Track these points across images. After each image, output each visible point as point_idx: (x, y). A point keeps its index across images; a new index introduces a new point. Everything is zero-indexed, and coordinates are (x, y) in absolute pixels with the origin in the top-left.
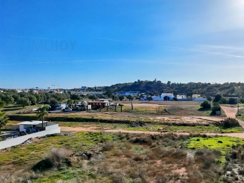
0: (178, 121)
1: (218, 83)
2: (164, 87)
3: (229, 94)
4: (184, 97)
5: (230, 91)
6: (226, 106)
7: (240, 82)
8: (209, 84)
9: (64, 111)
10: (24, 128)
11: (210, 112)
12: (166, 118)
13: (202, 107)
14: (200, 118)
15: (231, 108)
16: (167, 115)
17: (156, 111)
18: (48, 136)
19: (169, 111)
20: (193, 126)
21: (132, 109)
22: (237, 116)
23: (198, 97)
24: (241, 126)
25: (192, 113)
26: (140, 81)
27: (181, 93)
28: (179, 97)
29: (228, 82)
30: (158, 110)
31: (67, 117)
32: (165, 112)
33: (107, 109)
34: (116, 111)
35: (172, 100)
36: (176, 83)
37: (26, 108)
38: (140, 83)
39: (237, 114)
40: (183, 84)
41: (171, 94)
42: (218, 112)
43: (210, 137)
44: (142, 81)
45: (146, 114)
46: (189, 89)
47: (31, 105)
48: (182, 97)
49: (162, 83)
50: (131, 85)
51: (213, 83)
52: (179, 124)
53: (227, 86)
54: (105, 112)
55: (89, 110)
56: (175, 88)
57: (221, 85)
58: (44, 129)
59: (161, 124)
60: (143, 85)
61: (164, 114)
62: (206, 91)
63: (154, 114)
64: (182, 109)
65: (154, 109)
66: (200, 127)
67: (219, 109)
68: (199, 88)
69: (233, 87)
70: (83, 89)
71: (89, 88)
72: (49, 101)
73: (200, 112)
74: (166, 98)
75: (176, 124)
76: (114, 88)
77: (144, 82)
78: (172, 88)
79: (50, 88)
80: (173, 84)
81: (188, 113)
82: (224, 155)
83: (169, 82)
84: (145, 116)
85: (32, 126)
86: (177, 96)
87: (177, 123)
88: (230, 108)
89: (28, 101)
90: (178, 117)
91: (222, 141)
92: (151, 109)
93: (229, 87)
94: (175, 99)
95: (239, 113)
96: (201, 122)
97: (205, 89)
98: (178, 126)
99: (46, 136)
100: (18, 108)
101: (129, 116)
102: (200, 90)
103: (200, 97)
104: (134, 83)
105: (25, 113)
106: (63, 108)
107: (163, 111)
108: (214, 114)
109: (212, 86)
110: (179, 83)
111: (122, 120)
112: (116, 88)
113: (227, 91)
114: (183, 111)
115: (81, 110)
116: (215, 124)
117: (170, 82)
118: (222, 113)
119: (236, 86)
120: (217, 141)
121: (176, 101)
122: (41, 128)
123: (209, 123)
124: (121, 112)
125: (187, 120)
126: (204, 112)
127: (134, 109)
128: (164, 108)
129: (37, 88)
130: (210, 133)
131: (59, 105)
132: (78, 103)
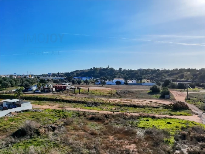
0: (129, 103)
1: (167, 69)
2: (116, 73)
3: (179, 79)
4: (134, 82)
5: (179, 76)
6: (175, 90)
7: (189, 68)
8: (158, 70)
9: (35, 92)
10: (6, 105)
11: (159, 95)
12: (118, 100)
13: (151, 91)
14: (149, 101)
15: (181, 92)
16: (119, 97)
17: (109, 94)
18: (23, 111)
19: (120, 94)
20: (143, 108)
21: (89, 92)
22: (186, 100)
23: (148, 82)
24: (190, 110)
25: (142, 96)
26: (95, 68)
27: (131, 78)
28: (129, 82)
29: (177, 69)
30: (111, 93)
31: (37, 97)
32: (117, 95)
33: (68, 91)
34: (75, 93)
35: (123, 85)
36: (127, 70)
37: (7, 89)
38: (95, 69)
39: (187, 98)
40: (133, 71)
41: (122, 79)
42: (166, 96)
43: (159, 118)
44: (97, 68)
45: (100, 96)
46: (139, 75)
47: (11, 87)
48: (133, 82)
49: (115, 70)
50: (87, 71)
51: (162, 69)
52: (129, 105)
53: (176, 72)
54: (66, 93)
55: (54, 91)
56: (126, 74)
57: (170, 71)
58: (20, 106)
59: (113, 105)
60: (98, 72)
61: (116, 96)
62: (155, 76)
63: (107, 96)
64: (133, 93)
65: (107, 92)
66: (150, 109)
67: (168, 93)
68: (149, 74)
69: (182, 73)
70: (49, 75)
71: (53, 74)
72: (24, 84)
73: (149, 95)
74: (118, 83)
75: (127, 106)
76: (74, 74)
77: (99, 68)
78: (123, 74)
79: (24, 74)
80: (124, 71)
81: (137, 96)
82: (173, 136)
83: (120, 69)
84: (99, 98)
85: (12, 103)
86: (128, 81)
87: (128, 104)
88: (179, 93)
89: (9, 84)
90: (129, 99)
91: (171, 122)
92: (105, 92)
93: (178, 73)
94: (126, 84)
95: (188, 98)
96: (151, 104)
97: (154, 75)
98: (129, 107)
99: (22, 111)
100: (2, 89)
101: (85, 98)
102: (149, 75)
103: (149, 82)
104: (90, 70)
105: (7, 93)
106: (34, 90)
107: (115, 93)
108: (163, 97)
109: (161, 72)
110: (130, 70)
111: (80, 100)
112: (75, 74)
113: (175, 76)
114: (133, 95)
115: (48, 92)
116: (164, 106)
117: (122, 69)
118: (171, 97)
119: (185, 72)
120: (166, 122)
121: (127, 85)
122: (18, 105)
123: (158, 105)
124: (79, 94)
125: (137, 102)
126: (153, 95)
127: (90, 91)
128: (115, 91)
129: (15, 74)
130: (159, 114)
131: (31, 87)
132: (45, 86)
